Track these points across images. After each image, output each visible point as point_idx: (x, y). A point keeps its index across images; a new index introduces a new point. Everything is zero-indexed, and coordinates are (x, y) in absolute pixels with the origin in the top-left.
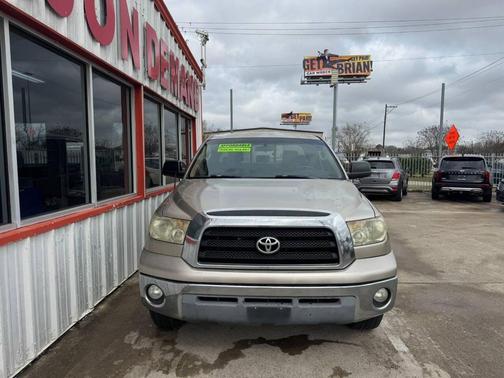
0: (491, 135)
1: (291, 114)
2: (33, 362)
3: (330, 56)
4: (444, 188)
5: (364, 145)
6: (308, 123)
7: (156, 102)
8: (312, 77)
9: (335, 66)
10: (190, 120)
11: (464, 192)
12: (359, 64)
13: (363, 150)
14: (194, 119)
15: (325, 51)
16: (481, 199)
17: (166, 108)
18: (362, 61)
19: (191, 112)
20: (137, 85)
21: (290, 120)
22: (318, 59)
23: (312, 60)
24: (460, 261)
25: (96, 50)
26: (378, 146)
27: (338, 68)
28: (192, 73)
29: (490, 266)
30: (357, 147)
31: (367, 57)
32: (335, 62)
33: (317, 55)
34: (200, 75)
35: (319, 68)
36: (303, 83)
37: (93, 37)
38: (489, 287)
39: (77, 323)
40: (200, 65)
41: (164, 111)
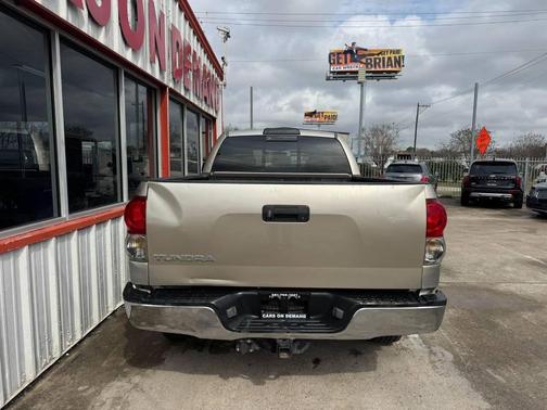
0: (529, 138)
1: (315, 112)
2: (79, 342)
3: (358, 49)
4: (474, 194)
5: (393, 147)
6: (333, 123)
7: (178, 103)
8: (339, 73)
9: (364, 60)
10: (211, 121)
11: (494, 198)
12: (389, 58)
13: (393, 153)
14: (214, 119)
15: (353, 44)
16: (512, 205)
17: (188, 109)
18: (392, 56)
19: (212, 112)
20: (163, 87)
21: (313, 119)
22: (345, 52)
23: (339, 54)
24: (478, 264)
25: (128, 55)
26: (409, 149)
27: (367, 64)
28: (213, 72)
29: (508, 268)
30: (385, 150)
31: (398, 51)
32: (364, 56)
33: (344, 48)
34: (221, 74)
35: (346, 62)
36: (328, 79)
37: (126, 43)
38: (502, 287)
39: (114, 312)
40: (221, 63)
41: (186, 112)
